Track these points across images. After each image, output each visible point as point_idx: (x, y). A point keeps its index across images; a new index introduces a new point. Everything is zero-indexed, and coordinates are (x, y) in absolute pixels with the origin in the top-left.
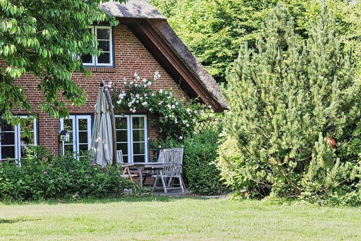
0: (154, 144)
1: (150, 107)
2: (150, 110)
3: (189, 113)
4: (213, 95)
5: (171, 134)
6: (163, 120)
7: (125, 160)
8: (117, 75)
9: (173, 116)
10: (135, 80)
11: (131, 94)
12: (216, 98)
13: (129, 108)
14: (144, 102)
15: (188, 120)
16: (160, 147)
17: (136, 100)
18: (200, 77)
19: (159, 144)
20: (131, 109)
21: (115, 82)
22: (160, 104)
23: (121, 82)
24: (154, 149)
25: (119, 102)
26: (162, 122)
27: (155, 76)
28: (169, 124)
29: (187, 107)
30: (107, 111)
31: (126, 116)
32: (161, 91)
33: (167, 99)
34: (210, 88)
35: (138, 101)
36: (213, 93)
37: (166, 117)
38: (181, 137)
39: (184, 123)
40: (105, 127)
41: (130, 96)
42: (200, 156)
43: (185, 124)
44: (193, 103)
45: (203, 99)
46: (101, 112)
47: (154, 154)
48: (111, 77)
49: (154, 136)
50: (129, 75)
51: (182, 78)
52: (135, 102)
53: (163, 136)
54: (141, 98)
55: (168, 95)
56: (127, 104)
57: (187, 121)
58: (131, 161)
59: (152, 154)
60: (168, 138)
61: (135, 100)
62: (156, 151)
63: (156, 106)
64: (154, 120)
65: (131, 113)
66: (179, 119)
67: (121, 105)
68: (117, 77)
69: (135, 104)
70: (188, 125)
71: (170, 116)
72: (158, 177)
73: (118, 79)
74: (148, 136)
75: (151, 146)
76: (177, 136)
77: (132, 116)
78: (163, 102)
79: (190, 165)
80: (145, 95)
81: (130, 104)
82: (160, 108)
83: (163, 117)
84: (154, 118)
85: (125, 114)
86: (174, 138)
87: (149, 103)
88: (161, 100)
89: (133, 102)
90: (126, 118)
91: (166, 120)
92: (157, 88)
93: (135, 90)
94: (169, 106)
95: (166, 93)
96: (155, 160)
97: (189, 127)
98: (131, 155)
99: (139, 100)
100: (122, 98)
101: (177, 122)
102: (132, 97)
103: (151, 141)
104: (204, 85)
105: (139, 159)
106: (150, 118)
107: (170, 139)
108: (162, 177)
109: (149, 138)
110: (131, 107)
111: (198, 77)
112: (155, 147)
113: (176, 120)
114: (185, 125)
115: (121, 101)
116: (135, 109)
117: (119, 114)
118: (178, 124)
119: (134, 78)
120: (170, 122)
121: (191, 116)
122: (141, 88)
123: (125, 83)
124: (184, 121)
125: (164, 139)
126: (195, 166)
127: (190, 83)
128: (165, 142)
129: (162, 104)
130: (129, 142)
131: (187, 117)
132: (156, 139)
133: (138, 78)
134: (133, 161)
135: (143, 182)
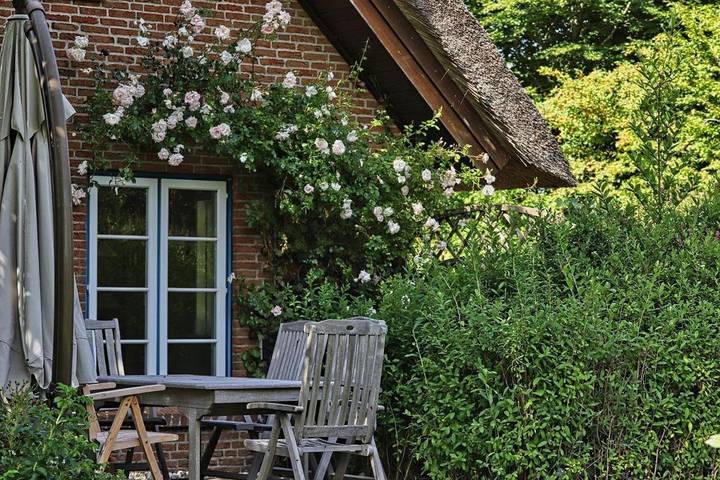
0: (253, 301)
1: (241, 147)
2: (243, 159)
3: (401, 180)
4: (489, 112)
5: (324, 262)
6: (296, 201)
7: (135, 360)
8: (112, 13)
9: (336, 187)
10: (183, 30)
11: (167, 91)
12: (502, 124)
13: (156, 147)
14: (216, 123)
15: (397, 208)
16: (277, 311)
17: (186, 117)
18: (444, 39)
19: (273, 301)
20: (163, 153)
21: (102, 40)
22: (284, 135)
23: (125, 42)
24: (254, 321)
25: (112, 119)
26: (292, 208)
27: (268, 17)
28: (319, 221)
29: (392, 155)
30: (40, 126)
31: (141, 182)
32: (290, 80)
33: (312, 119)
34: (481, 87)
35: (192, 122)
36: (493, 105)
37: (309, 189)
38: (365, 276)
39: (380, 219)
40: (26, 201)
41: (160, 98)
42: (491, 358)
43: (384, 223)
44: (414, 140)
45: (453, 129)
46: (13, 135)
47: (253, 339)
48: (85, 20)
49: (254, 266)
50: (160, 18)
51: (374, 38)
52: (182, 125)
53: (292, 269)
54: (207, 108)
55: (319, 100)
56: (147, 132)
57: (389, 211)
58: (157, 370)
59: (242, 342)
60: (312, 276)
61: (180, 115)
62: (259, 328)
63: (267, 145)
64: (256, 203)
65: (163, 172)
66: (358, 203)
67: (123, 128)
68: (114, 23)
69: (179, 134)
70: (394, 228)
71: (324, 186)
72: (273, 446)
73: (115, 32)
74: (231, 267)
75: (238, 307)
76: (347, 271)
77: (169, 184)
78: (294, 128)
79: (436, 402)
80: (225, 97)
81: (159, 129)
82: (282, 154)
83: (295, 188)
84: (255, 197)
85: (137, 173)
86: (336, 276)
87: (237, 132)
88: (289, 119)
89: (173, 120)
90: (143, 191)
91: (308, 204)
92: (272, 79)
93: (183, 75)
94: (321, 144)
95: (311, 91)
96: (259, 364)
97: (398, 234)
98: (157, 339)
99: (198, 115)
100: (129, 101)
101: (349, 214)
102: (168, 102)
103: (242, 286)
104: (459, 72)
105: (190, 358)
106: (242, 196)
107: (318, 282)
108: (296, 452)
109: (232, 276)
110: (164, 144)
111: (436, 39)
112: (257, 314)
113: (347, 203)
114: (380, 228)
115: (120, 112)
116: (182, 152)
117: (114, 172)
118: (354, 220)
119: (179, 22)
120: (322, 212)
121: (405, 190)
122: (206, 67)
123: (143, 41)
124: (377, 210)
125: (297, 280)
126: (467, 410)
127: (403, 63)
128: (300, 295)
129: (293, 136)
130: (151, 288)
131: (390, 193)
132: (261, 281)
133: (199, 22)
134: (164, 370)
135: (205, 461)
